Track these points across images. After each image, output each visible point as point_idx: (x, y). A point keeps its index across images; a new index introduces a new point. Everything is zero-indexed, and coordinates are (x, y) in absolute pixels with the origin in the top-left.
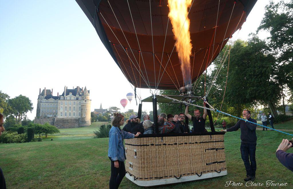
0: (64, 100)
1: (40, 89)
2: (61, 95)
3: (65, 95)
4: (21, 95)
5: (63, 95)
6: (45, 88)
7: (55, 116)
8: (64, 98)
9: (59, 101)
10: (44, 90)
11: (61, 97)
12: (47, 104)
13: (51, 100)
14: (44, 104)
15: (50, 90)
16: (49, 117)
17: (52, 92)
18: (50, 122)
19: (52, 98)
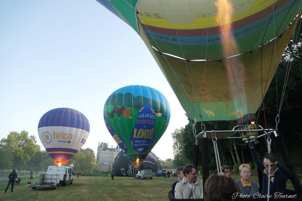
0: (118, 152)
1: (99, 142)
2: (116, 148)
3: (118, 148)
4: (88, 148)
5: (117, 148)
6: (103, 142)
7: (110, 164)
8: (118, 150)
9: (114, 153)
10: (102, 144)
11: (116, 150)
12: (104, 154)
13: (107, 151)
14: (102, 154)
15: (106, 143)
16: (106, 165)
17: (108, 145)
18: (107, 168)
19: (108, 150)
